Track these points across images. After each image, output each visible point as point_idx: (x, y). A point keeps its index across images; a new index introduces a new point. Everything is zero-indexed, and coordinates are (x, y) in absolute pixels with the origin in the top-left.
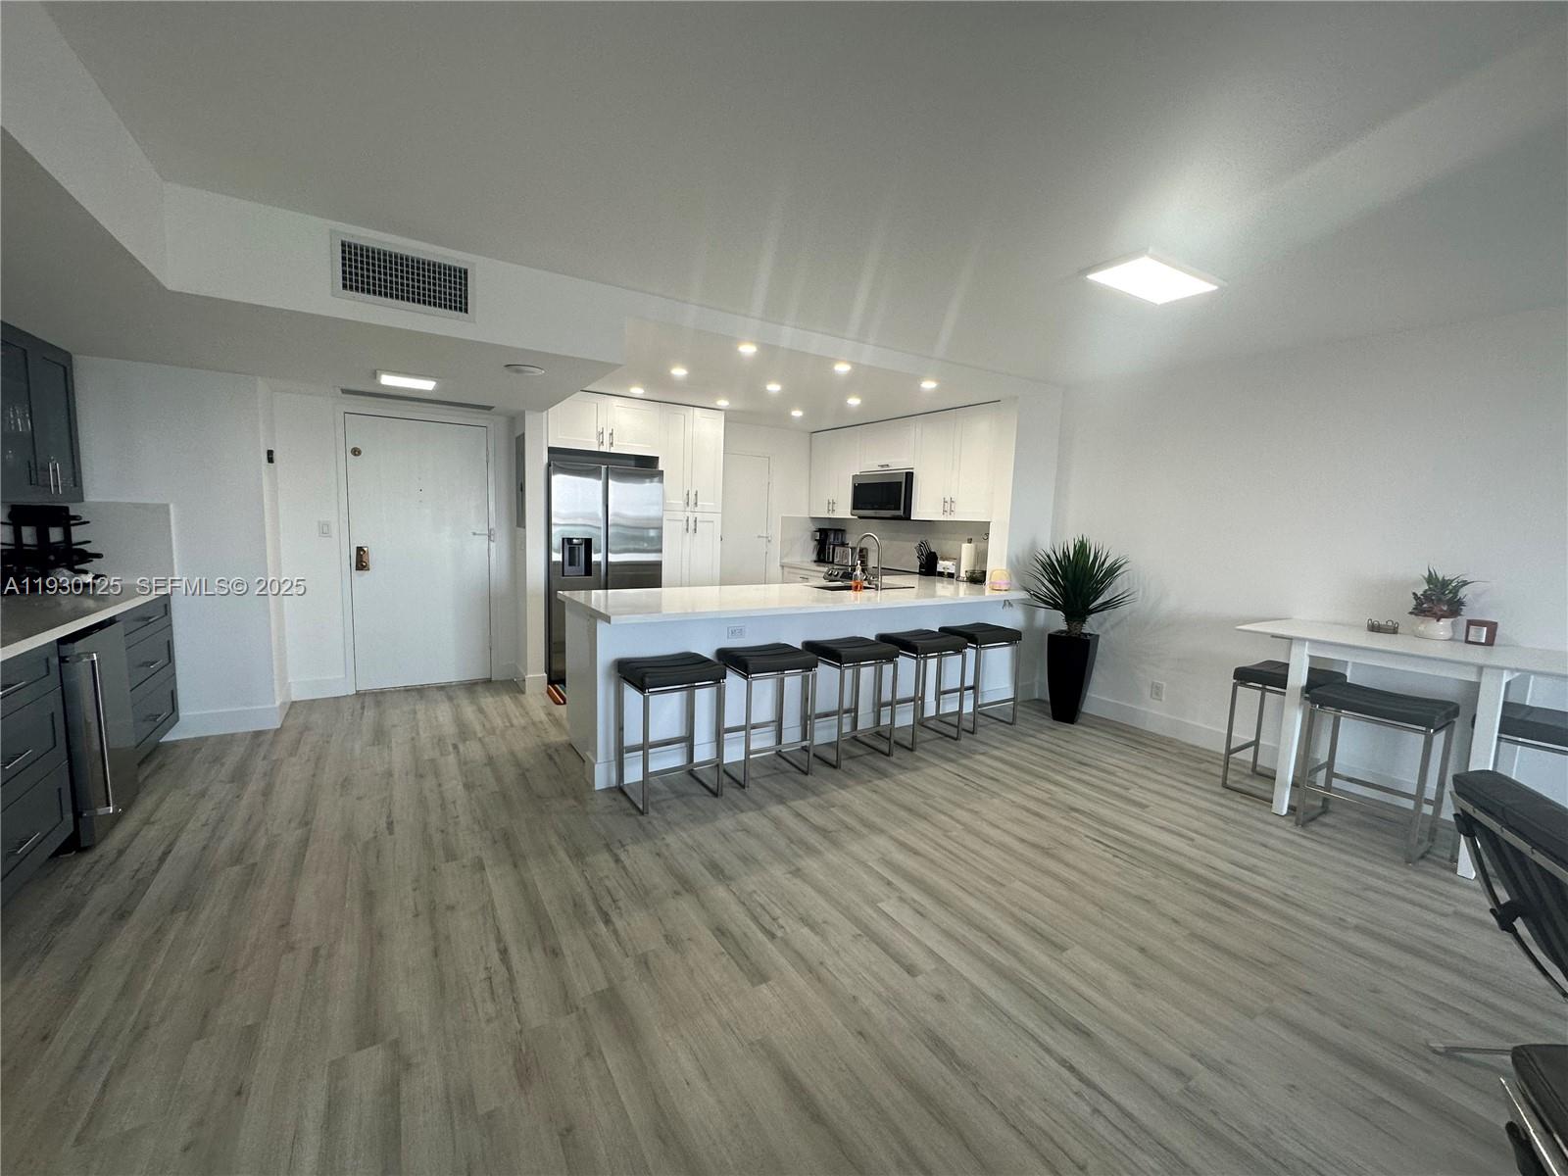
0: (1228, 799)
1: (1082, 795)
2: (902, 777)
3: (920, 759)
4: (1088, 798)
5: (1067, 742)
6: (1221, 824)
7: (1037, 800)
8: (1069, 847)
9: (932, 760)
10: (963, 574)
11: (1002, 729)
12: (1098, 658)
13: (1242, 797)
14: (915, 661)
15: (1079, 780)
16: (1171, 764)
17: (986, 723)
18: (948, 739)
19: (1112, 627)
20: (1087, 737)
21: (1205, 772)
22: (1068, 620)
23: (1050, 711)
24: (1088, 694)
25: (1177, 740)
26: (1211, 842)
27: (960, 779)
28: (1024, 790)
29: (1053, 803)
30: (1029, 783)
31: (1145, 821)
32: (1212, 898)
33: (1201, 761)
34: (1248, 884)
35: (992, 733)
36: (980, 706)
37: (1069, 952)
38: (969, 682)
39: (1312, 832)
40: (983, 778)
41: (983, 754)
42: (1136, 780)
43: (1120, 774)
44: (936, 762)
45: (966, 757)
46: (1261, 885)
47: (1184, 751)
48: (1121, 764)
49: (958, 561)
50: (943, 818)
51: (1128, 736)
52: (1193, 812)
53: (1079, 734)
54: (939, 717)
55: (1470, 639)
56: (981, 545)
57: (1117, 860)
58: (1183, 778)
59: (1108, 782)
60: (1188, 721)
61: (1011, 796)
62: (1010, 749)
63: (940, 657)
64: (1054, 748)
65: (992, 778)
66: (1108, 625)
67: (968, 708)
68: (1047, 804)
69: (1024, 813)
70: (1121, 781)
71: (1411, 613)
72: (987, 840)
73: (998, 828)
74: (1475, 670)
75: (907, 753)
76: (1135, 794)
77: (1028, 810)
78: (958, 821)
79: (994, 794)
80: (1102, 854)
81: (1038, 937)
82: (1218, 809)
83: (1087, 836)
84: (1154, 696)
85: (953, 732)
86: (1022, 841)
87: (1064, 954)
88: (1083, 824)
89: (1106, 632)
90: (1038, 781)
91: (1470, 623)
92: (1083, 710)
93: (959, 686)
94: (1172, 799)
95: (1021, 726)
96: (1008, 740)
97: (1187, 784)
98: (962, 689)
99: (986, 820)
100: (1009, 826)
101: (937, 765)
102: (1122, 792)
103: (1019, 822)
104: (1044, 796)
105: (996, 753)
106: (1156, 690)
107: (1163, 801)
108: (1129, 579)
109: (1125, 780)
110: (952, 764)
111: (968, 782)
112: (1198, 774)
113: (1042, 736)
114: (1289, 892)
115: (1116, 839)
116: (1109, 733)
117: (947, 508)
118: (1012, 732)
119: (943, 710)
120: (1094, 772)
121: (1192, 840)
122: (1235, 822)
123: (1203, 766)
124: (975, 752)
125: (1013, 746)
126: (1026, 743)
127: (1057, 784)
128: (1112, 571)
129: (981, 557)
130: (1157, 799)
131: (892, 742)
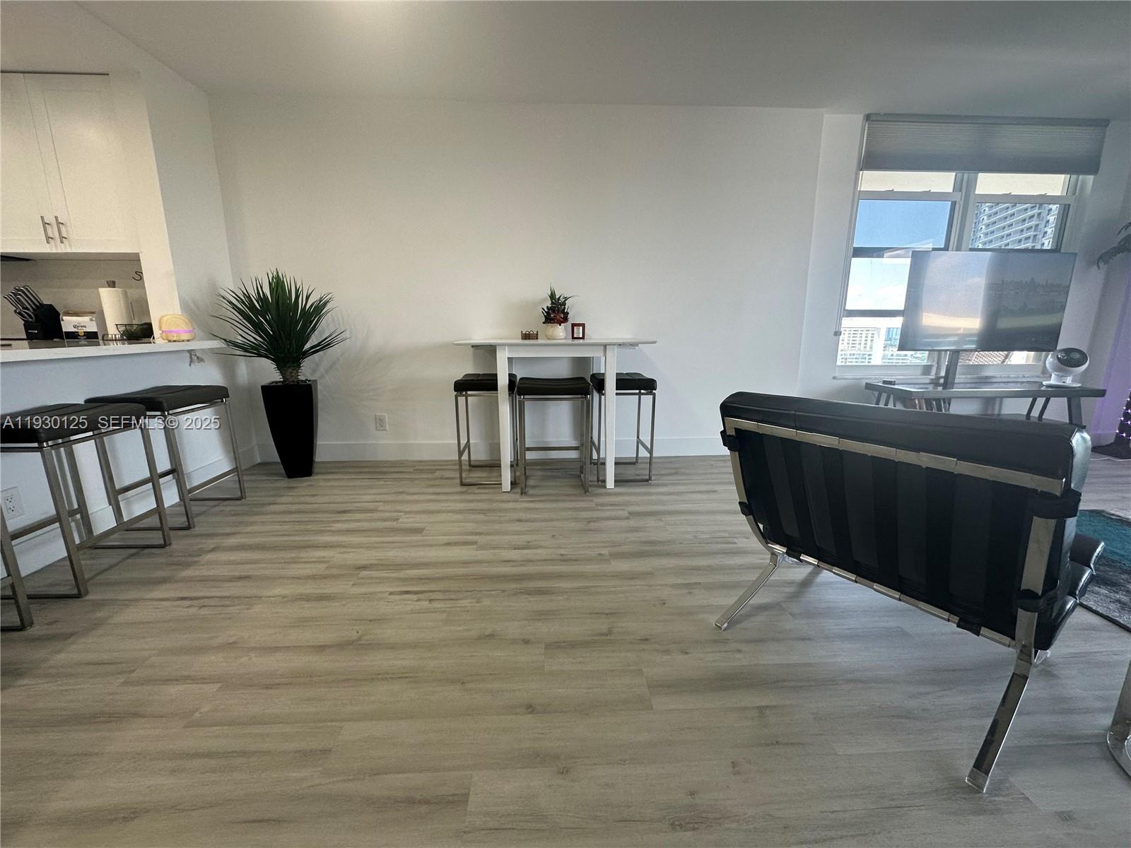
0: (470, 493)
1: (359, 546)
2: (62, 657)
3: (99, 605)
4: (369, 547)
5: (314, 495)
6: (481, 517)
7: (313, 577)
8: (379, 620)
9: (123, 596)
10: (112, 331)
11: (229, 508)
12: (320, 405)
13: (478, 488)
14: (39, 454)
15: (348, 531)
16: (416, 482)
17: (204, 509)
18: (147, 551)
19: (327, 371)
20: (329, 484)
21: (442, 478)
22: (280, 367)
23: (283, 471)
24: (318, 443)
25: (407, 461)
26: (489, 538)
27: (188, 603)
28: (291, 573)
29: (335, 571)
30: (295, 561)
31: (431, 546)
32: (529, 593)
33: (433, 471)
34: (538, 561)
35: (218, 519)
36: (191, 491)
37: (472, 798)
38: (163, 464)
39: (532, 496)
40: (228, 584)
41: (213, 550)
42: (399, 508)
43: (381, 508)
44: (133, 594)
45: (187, 565)
46: (544, 557)
47: (417, 468)
48: (378, 498)
49: (99, 316)
50: (174, 690)
51: (366, 470)
52: (459, 516)
53: (322, 484)
54: (123, 526)
55: (575, 336)
56: (133, 293)
57: (436, 605)
58: (431, 490)
59: (375, 520)
60: (413, 442)
61: (278, 591)
62: (249, 529)
63: (99, 438)
64: (302, 507)
65: (240, 578)
66: (322, 370)
67: (171, 497)
68: (325, 577)
69: (307, 605)
70: (387, 515)
71: (544, 323)
72: (269, 683)
73: (277, 649)
74: (602, 348)
75: (74, 605)
76: (407, 521)
77: (308, 598)
78: (204, 680)
79: (250, 600)
80: (418, 606)
81: (424, 809)
82: (472, 505)
83: (391, 593)
84: (379, 428)
85: (157, 538)
86: (321, 648)
87: (471, 807)
88: (381, 581)
89: (322, 377)
90: (303, 554)
91: (573, 325)
92: (316, 460)
93: (148, 475)
94: (438, 512)
95: (251, 497)
96: (240, 519)
97: (438, 494)
98: (154, 478)
99: (255, 649)
100: (295, 636)
101: (137, 600)
102: (394, 524)
103: (302, 622)
104: (320, 569)
105: (232, 541)
106: (380, 423)
107: (433, 518)
108: (333, 320)
109: (391, 512)
110: (167, 586)
111: (201, 602)
112: (437, 482)
113: (284, 499)
114: (562, 551)
115: (420, 579)
116: (349, 473)
117: (53, 232)
118: (244, 508)
119: (130, 513)
120: (358, 516)
121: (475, 543)
122: (490, 510)
123: (438, 474)
124: (201, 552)
125: (252, 524)
126: (267, 514)
127: (326, 546)
128: (319, 308)
129: (138, 305)
130: (424, 518)
131: (22, 600)
